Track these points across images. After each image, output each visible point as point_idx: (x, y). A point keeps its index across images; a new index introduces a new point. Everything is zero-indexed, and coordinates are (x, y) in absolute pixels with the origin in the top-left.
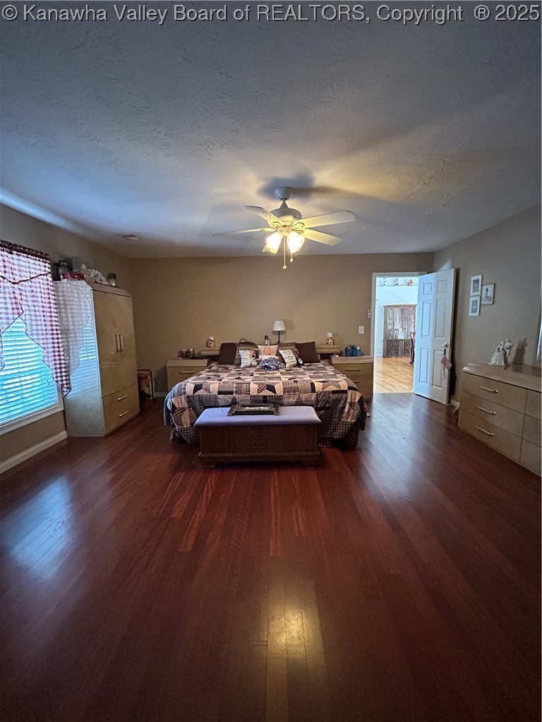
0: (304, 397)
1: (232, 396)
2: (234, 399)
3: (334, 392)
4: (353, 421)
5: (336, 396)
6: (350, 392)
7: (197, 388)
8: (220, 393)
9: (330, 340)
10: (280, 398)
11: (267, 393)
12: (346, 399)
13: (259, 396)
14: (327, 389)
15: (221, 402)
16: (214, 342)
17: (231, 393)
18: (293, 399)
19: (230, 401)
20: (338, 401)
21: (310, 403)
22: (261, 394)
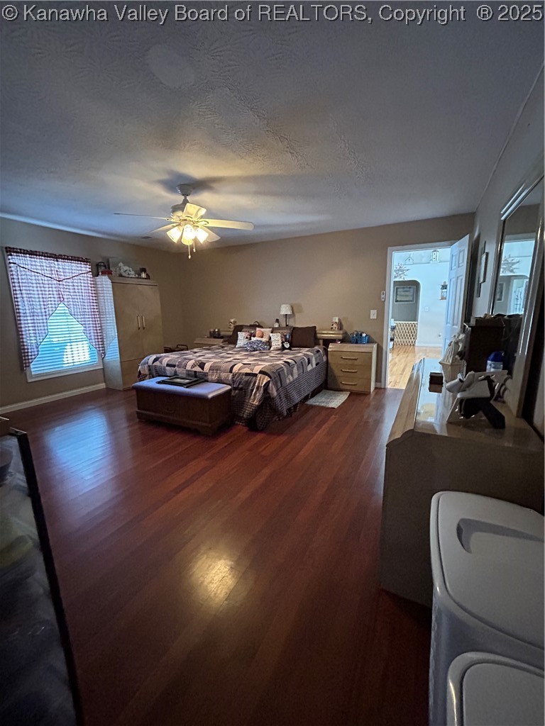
0: (223, 375)
1: (174, 369)
3: (247, 374)
4: (257, 404)
5: (248, 377)
6: (259, 375)
7: (156, 360)
8: (168, 365)
9: (335, 325)
10: (206, 374)
11: (198, 369)
12: (255, 382)
13: (191, 371)
14: (242, 371)
15: (168, 373)
17: (174, 366)
18: (215, 377)
20: (248, 383)
21: (228, 382)
22: (193, 369)
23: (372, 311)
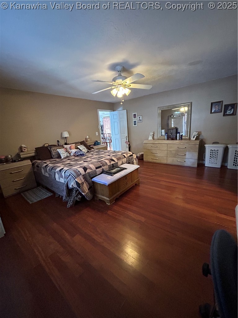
1: (101, 168)
2: (103, 169)
7: (85, 169)
8: (97, 168)
11: (113, 162)
13: (111, 165)
15: (98, 173)
16: (27, 148)
19: (101, 170)
23: (96, 133)
